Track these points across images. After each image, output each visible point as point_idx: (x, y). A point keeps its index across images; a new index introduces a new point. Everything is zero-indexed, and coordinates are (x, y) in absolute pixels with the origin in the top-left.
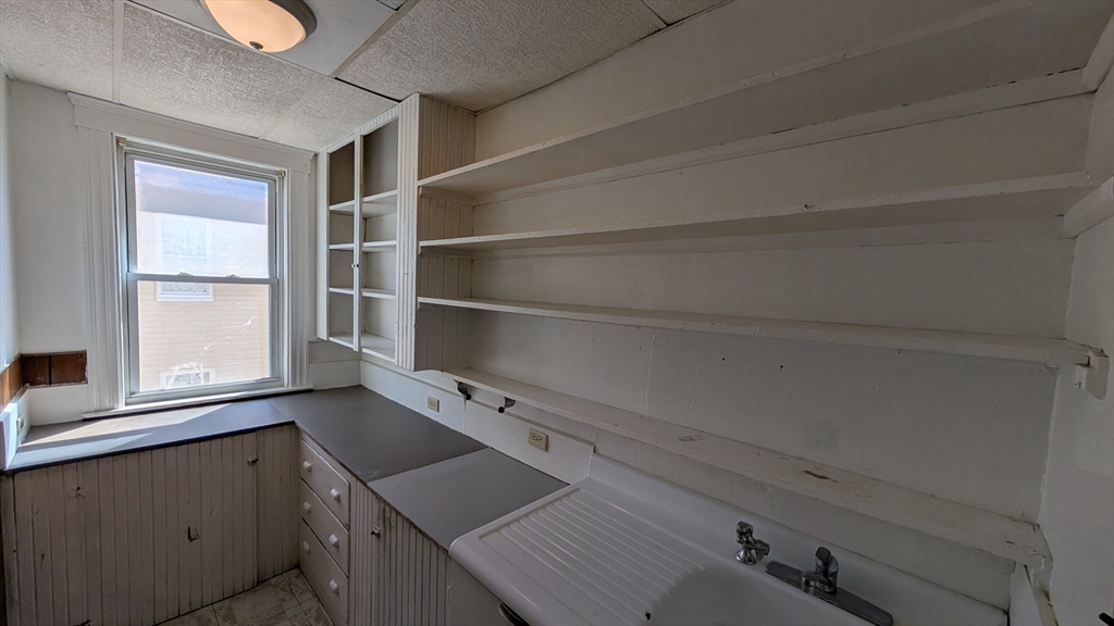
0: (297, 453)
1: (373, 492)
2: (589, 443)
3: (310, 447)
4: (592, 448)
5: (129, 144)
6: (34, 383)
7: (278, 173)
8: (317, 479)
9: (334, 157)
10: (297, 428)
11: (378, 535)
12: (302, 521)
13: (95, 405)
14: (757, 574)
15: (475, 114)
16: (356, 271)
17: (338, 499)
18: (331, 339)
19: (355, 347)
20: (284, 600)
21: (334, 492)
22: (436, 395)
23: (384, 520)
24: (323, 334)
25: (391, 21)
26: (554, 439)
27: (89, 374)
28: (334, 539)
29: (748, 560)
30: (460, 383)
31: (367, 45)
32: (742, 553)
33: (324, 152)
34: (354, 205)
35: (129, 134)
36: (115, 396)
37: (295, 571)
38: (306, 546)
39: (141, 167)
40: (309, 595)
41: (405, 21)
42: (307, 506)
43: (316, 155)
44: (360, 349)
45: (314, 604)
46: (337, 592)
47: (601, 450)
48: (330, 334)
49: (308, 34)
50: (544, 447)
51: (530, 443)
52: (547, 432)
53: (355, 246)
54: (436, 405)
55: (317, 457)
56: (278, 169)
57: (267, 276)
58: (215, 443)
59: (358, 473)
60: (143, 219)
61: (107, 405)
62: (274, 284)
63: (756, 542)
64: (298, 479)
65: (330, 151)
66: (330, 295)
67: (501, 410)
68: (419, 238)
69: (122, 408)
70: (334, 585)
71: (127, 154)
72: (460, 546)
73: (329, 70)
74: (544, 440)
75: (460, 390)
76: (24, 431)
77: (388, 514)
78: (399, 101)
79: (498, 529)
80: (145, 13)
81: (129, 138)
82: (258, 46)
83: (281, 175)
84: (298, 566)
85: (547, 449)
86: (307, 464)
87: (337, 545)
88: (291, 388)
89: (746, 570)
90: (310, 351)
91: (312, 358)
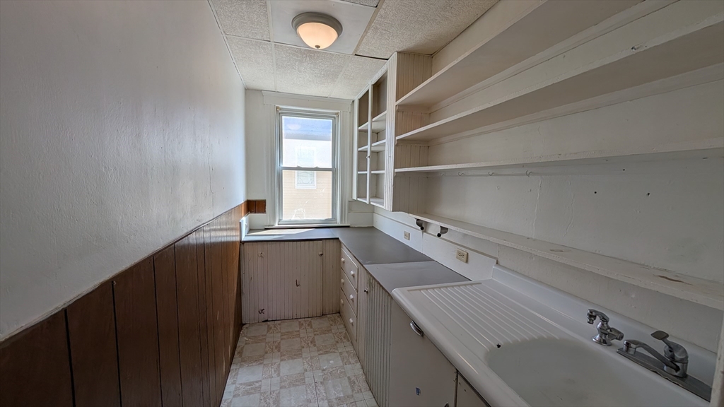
0: (340, 255)
1: (366, 269)
2: (495, 258)
3: (345, 251)
4: (495, 261)
5: (281, 109)
6: (251, 212)
7: (336, 114)
8: (347, 267)
9: (360, 100)
10: (340, 242)
11: (367, 292)
12: (340, 289)
13: (268, 224)
14: (609, 354)
15: (431, 56)
16: (369, 159)
17: (353, 276)
18: (358, 199)
19: (367, 202)
20: (338, 342)
21: (352, 273)
22: (408, 230)
23: (370, 284)
24: (355, 197)
25: (375, 14)
26: (471, 254)
27: (266, 210)
28: (352, 297)
29: (603, 342)
30: (418, 220)
31: (366, 32)
32: (598, 336)
33: (357, 98)
34: (367, 126)
35: (280, 104)
36: (274, 221)
37: (338, 314)
38: (342, 301)
39: (285, 119)
40: (342, 326)
41: (382, 12)
42: (342, 281)
43: (353, 101)
44: (370, 203)
45: (344, 331)
46: (352, 324)
47: (501, 262)
48: (358, 197)
49: (339, 34)
50: (465, 260)
51: (457, 258)
52: (468, 251)
53: (368, 147)
54: (408, 236)
55: (347, 256)
56: (336, 112)
57: (331, 167)
58: (307, 242)
59: (361, 261)
60: (285, 141)
61: (272, 224)
62: (334, 170)
63: (611, 329)
64: (339, 267)
65: (359, 97)
66: (359, 175)
67: (439, 235)
68: (396, 135)
69: (276, 225)
70: (351, 321)
71: (280, 113)
72: (396, 293)
73: (351, 51)
74: (465, 257)
75: (418, 224)
76: (248, 229)
77: (372, 280)
78: (387, 59)
79: (420, 290)
80: (281, 46)
81: (281, 107)
82: (318, 47)
83: (337, 114)
84: (339, 313)
85: (467, 261)
86: (343, 259)
87: (352, 300)
88: (340, 224)
89: (602, 349)
90: (350, 206)
91: (350, 210)
